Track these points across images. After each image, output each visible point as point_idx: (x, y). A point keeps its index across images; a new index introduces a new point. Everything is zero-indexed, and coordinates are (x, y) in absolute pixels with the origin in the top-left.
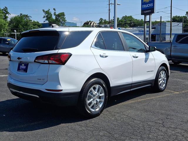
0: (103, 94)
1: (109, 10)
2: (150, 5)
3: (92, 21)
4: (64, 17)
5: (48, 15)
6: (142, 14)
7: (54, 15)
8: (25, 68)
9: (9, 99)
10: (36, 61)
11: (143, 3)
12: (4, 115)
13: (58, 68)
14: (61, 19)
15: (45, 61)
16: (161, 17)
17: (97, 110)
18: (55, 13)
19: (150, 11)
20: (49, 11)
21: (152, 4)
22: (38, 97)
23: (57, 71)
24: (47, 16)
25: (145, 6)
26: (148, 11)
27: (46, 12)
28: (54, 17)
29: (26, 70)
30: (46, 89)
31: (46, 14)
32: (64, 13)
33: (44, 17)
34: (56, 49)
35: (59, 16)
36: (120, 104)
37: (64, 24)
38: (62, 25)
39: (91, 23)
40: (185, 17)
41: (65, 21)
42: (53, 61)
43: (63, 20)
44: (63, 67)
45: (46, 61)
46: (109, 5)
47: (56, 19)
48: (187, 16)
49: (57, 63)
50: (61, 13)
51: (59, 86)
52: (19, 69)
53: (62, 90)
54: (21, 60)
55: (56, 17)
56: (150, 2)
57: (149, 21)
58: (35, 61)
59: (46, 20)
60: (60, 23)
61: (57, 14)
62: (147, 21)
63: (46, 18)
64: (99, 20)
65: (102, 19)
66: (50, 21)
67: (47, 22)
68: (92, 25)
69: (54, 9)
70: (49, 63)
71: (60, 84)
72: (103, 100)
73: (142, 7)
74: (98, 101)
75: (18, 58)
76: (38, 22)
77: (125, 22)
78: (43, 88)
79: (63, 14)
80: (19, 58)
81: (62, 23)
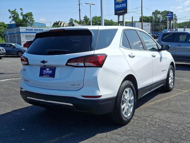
0: (132, 98)
1: (80, 10)
2: (123, 5)
3: (62, 22)
4: (32, 17)
5: (15, 15)
6: (115, 14)
7: (22, 15)
8: (51, 72)
9: (15, 109)
10: (69, 64)
11: (116, 4)
12: (23, 129)
13: (95, 71)
14: (28, 19)
15: (79, 64)
16: (132, 17)
17: (129, 115)
18: (22, 13)
19: (123, 11)
20: (15, 11)
21: (125, 4)
22: (71, 105)
23: (95, 75)
24: (13, 17)
25: (118, 6)
26: (121, 12)
27: (12, 12)
28: (21, 18)
29: (52, 75)
30: (82, 96)
31: (13, 14)
32: (32, 13)
33: (10, 18)
34: (92, 49)
35: (26, 16)
36: (141, 107)
37: (32, 24)
38: (30, 25)
39: (61, 23)
40: (152, 18)
41: (33, 21)
42: (91, 64)
43: (31, 20)
44: (100, 69)
45: (82, 64)
46: (79, 5)
47: (24, 20)
48: (153, 16)
49: (94, 65)
50: (29, 13)
51: (98, 91)
52: (41, 74)
53: (101, 96)
54: (46, 64)
55: (23, 17)
56: (123, 3)
57: (123, 22)
58: (67, 65)
59: (13, 20)
60: (28, 24)
61: (24, 14)
62: (120, 21)
63: (12, 19)
64: (70, 21)
65: (72, 19)
66: (17, 21)
67: (13, 22)
68: (62, 25)
69: (21, 9)
70: (85, 66)
71: (99, 90)
72: (133, 104)
73: (115, 7)
74: (130, 105)
75: (41, 62)
76: (3, 23)
77: (96, 22)
78: (78, 95)
79: (30, 14)
80: (43, 62)
81: (30, 23)
